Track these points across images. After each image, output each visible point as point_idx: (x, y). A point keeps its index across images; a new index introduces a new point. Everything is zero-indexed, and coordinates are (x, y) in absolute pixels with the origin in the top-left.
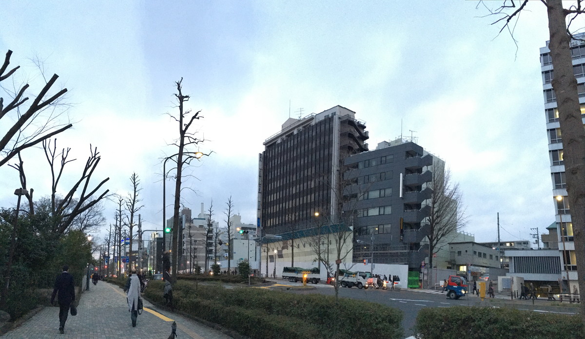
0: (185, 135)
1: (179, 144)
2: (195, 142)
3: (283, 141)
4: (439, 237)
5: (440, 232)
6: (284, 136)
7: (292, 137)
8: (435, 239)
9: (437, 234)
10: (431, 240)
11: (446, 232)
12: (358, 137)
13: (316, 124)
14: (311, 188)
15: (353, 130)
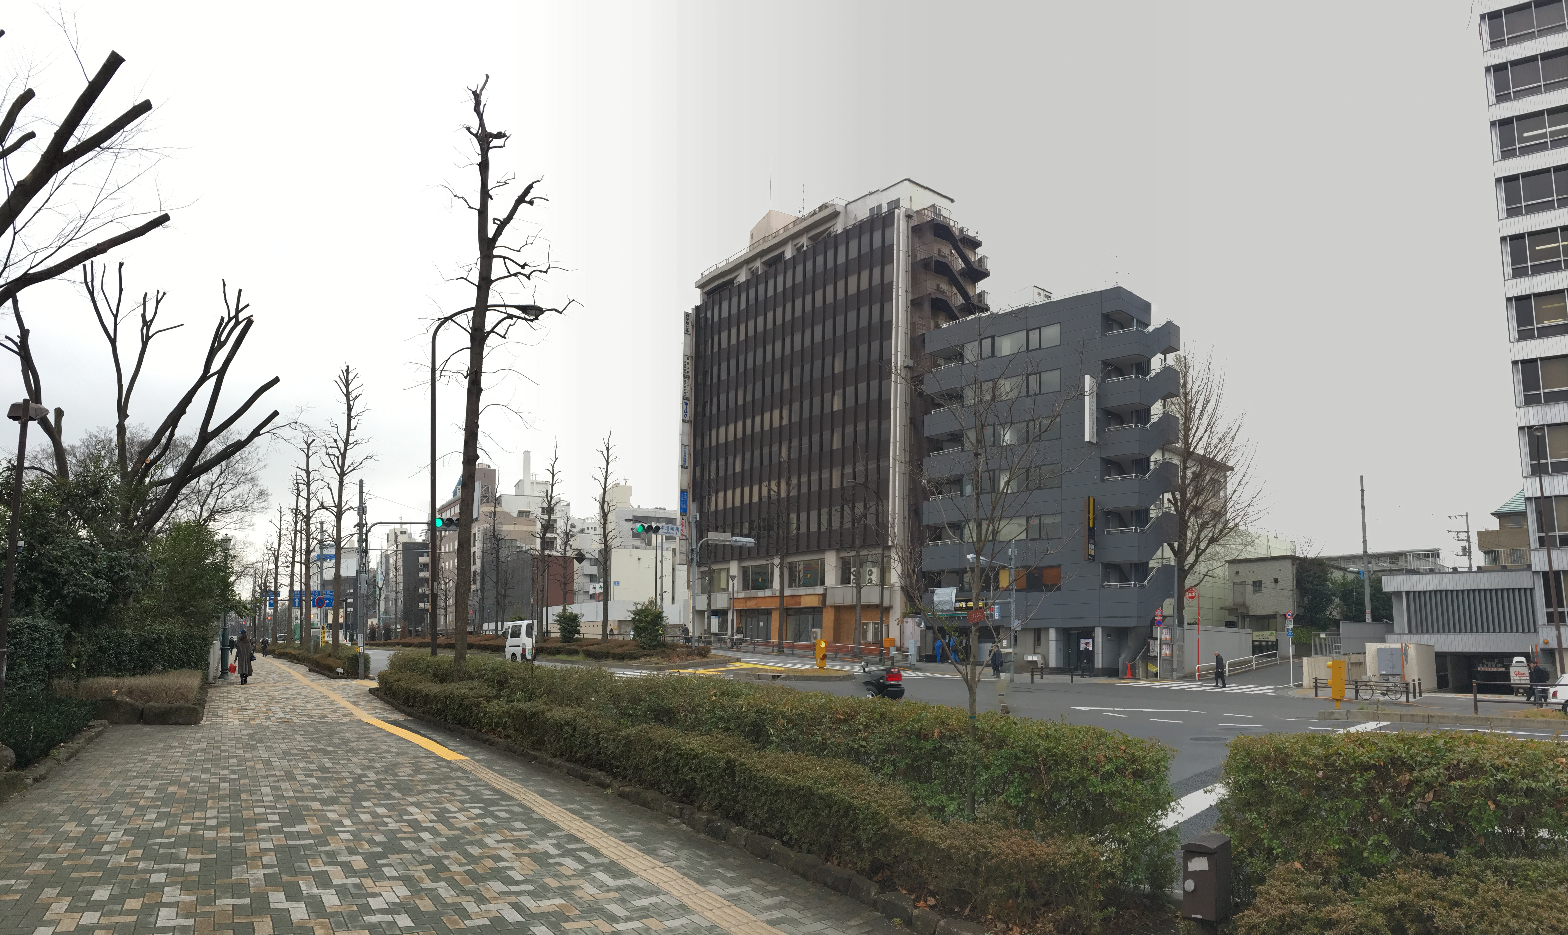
0: (496, 252)
1: (475, 277)
2: (524, 272)
3: (755, 280)
4: (1203, 546)
5: (1205, 532)
6: (758, 264)
7: (781, 267)
8: (1191, 549)
9: (1198, 538)
10: (1180, 554)
11: (1221, 531)
12: (962, 273)
13: (847, 232)
14: (833, 412)
15: (948, 251)
